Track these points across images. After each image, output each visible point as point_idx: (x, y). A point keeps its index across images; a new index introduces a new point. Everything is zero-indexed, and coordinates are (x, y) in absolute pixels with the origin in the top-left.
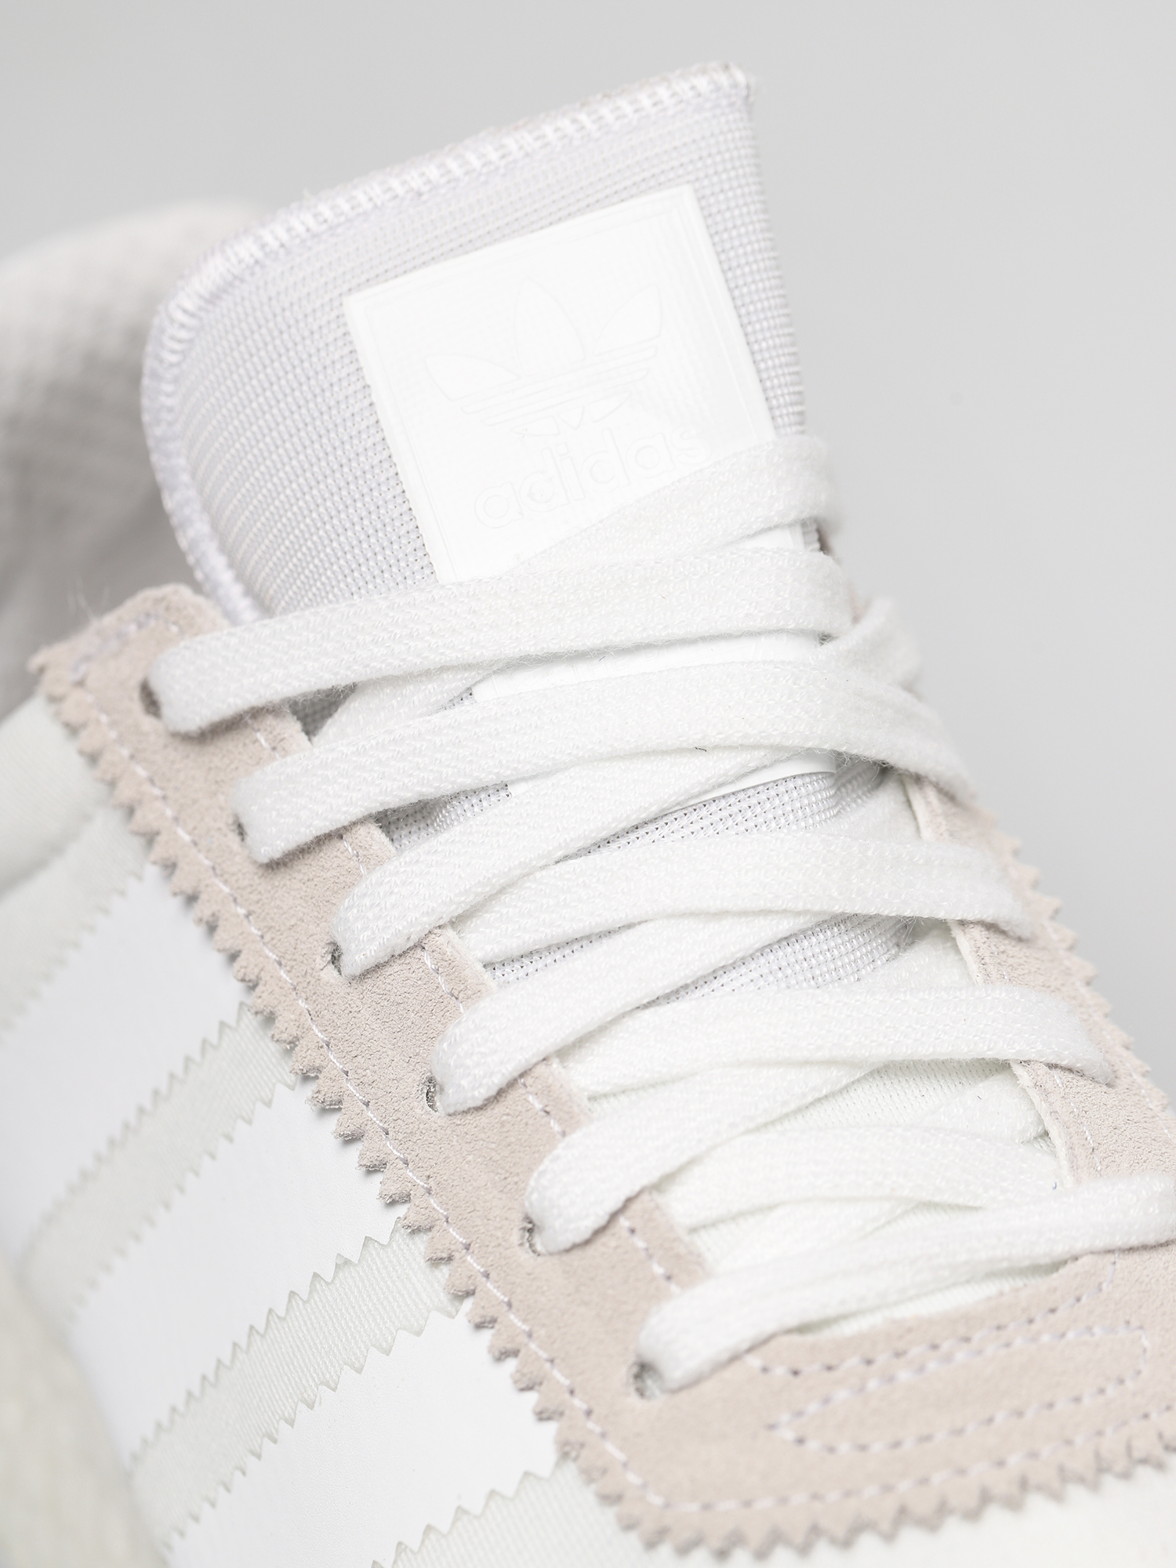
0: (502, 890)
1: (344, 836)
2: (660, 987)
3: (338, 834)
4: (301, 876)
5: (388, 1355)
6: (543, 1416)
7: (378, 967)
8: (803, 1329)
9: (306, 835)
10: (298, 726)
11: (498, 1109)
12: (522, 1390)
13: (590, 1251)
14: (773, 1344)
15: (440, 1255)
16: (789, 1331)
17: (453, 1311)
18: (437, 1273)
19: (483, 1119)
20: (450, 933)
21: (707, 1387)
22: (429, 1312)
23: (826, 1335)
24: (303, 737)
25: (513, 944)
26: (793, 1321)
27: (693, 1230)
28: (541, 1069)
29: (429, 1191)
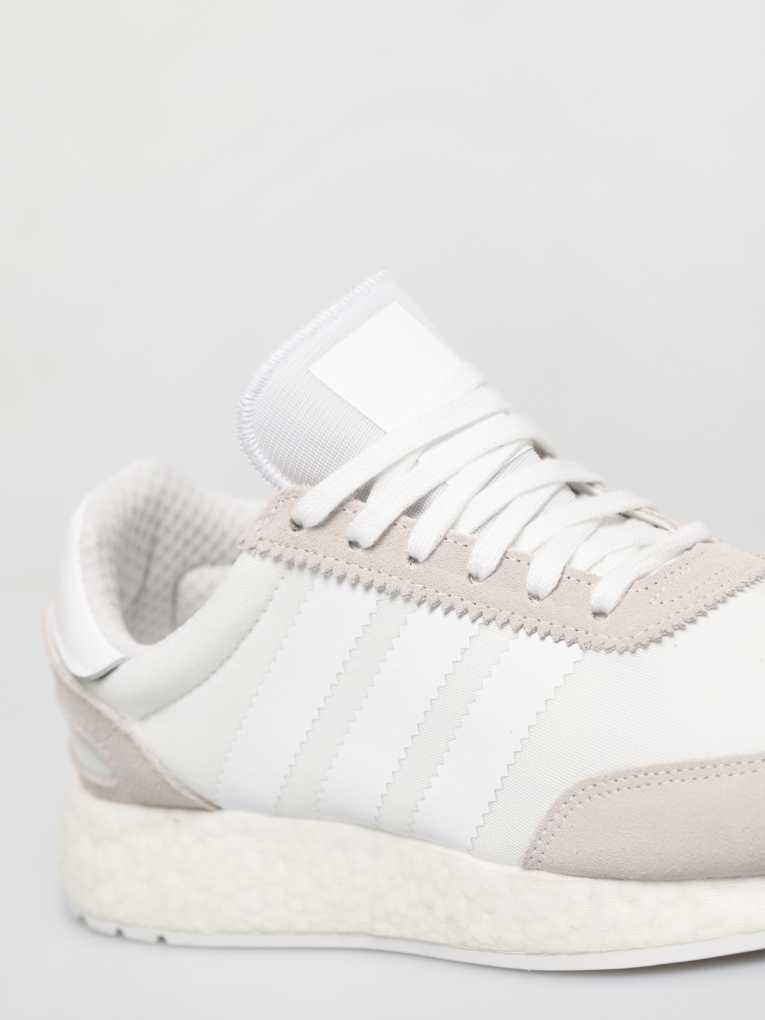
0: (464, 509)
1: (397, 523)
2: (530, 515)
3: (394, 524)
4: (385, 545)
5: (468, 714)
6: (570, 644)
7: (433, 552)
8: (640, 578)
9: (384, 527)
10: (359, 502)
11: (501, 569)
12: (557, 642)
13: (558, 590)
14: (634, 584)
15: (504, 621)
16: (637, 580)
17: (516, 637)
18: (505, 630)
19: (497, 574)
20: (452, 531)
21: (622, 603)
22: (498, 655)
23: (649, 576)
24: (363, 503)
25: (475, 525)
26: (637, 576)
27: (588, 570)
28: (509, 549)
29: (488, 607)
